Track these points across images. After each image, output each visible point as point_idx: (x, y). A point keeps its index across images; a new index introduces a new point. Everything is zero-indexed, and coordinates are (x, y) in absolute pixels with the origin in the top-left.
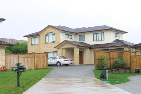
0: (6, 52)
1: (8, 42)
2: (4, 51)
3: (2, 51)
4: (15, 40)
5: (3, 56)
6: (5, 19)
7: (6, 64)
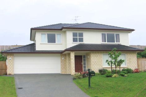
0: (137, 57)
1: (137, 48)
2: (136, 56)
3: (134, 56)
4: (143, 46)
5: (136, 60)
6: (134, 29)
7: (138, 66)
